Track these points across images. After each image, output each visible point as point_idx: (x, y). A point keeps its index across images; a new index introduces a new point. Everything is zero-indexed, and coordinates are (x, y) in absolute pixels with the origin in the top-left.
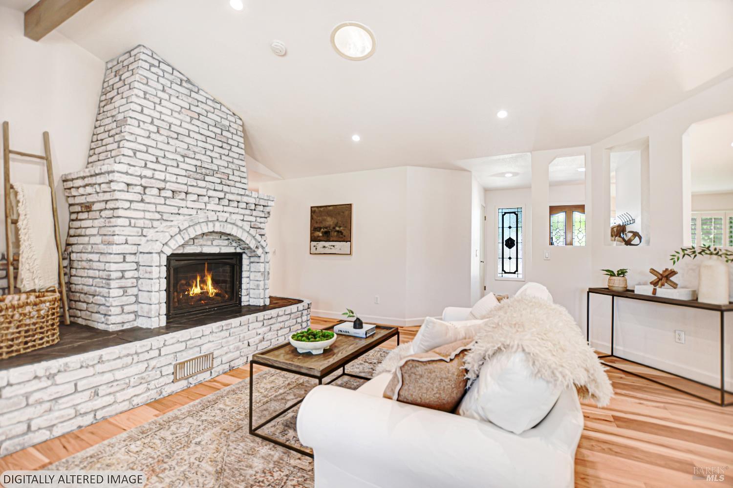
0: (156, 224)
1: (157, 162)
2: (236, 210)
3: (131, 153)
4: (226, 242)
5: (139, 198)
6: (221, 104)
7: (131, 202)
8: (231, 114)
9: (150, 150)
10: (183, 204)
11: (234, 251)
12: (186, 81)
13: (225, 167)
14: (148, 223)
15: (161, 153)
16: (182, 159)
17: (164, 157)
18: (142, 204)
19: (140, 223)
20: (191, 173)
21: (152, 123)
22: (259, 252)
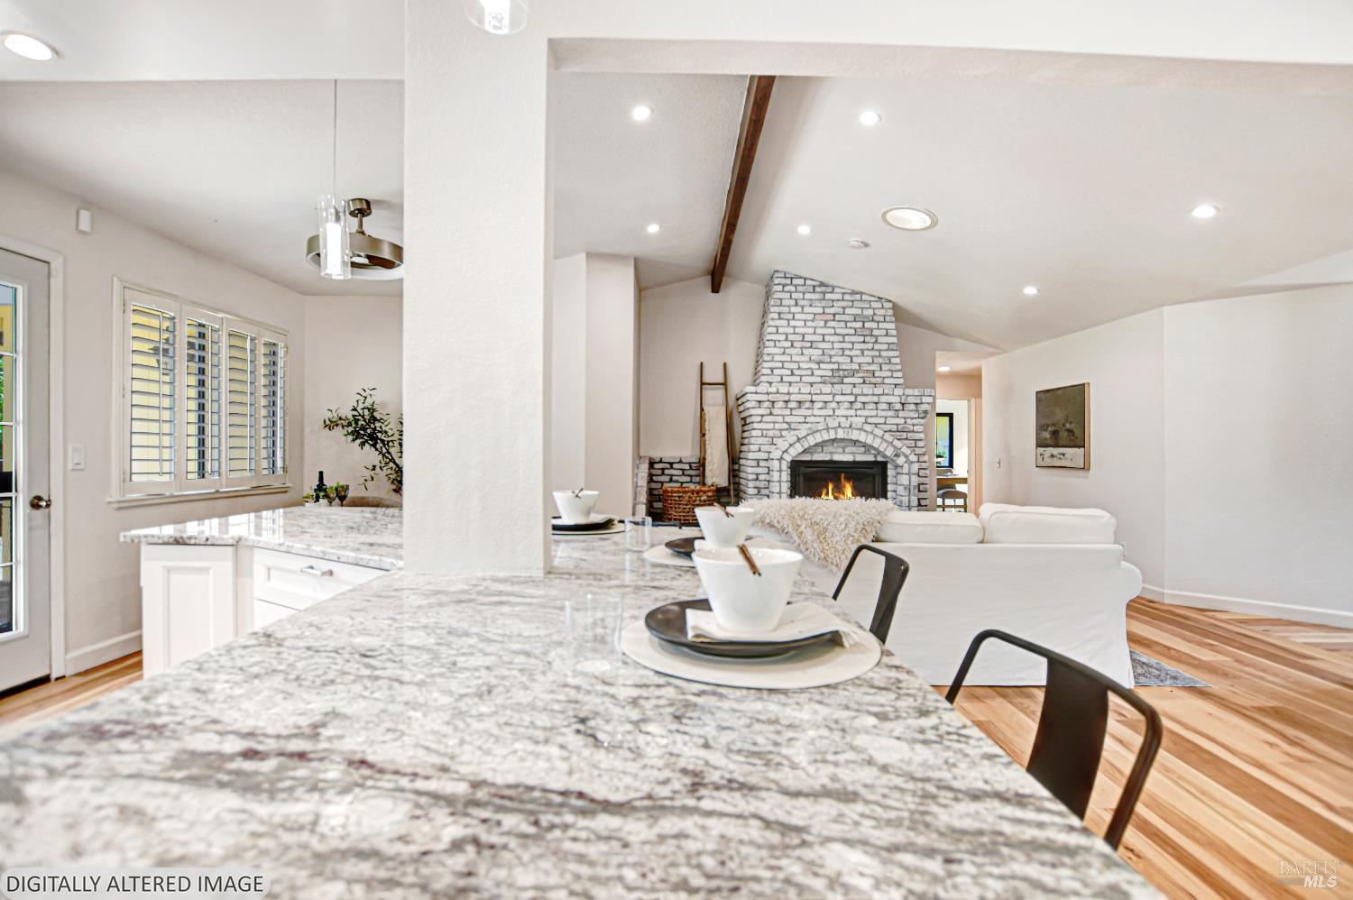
0: (784, 433)
1: (793, 374)
2: (874, 413)
3: (769, 372)
4: (863, 449)
5: (768, 411)
6: (861, 293)
7: (762, 416)
8: (876, 299)
9: (786, 365)
10: (809, 412)
11: (873, 459)
12: (819, 286)
13: (869, 364)
14: (778, 433)
15: (794, 366)
16: (817, 366)
17: (799, 368)
18: (771, 417)
19: (771, 433)
20: (827, 378)
21: (786, 339)
22: (901, 461)
